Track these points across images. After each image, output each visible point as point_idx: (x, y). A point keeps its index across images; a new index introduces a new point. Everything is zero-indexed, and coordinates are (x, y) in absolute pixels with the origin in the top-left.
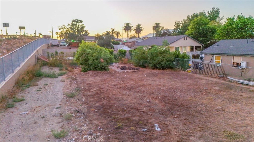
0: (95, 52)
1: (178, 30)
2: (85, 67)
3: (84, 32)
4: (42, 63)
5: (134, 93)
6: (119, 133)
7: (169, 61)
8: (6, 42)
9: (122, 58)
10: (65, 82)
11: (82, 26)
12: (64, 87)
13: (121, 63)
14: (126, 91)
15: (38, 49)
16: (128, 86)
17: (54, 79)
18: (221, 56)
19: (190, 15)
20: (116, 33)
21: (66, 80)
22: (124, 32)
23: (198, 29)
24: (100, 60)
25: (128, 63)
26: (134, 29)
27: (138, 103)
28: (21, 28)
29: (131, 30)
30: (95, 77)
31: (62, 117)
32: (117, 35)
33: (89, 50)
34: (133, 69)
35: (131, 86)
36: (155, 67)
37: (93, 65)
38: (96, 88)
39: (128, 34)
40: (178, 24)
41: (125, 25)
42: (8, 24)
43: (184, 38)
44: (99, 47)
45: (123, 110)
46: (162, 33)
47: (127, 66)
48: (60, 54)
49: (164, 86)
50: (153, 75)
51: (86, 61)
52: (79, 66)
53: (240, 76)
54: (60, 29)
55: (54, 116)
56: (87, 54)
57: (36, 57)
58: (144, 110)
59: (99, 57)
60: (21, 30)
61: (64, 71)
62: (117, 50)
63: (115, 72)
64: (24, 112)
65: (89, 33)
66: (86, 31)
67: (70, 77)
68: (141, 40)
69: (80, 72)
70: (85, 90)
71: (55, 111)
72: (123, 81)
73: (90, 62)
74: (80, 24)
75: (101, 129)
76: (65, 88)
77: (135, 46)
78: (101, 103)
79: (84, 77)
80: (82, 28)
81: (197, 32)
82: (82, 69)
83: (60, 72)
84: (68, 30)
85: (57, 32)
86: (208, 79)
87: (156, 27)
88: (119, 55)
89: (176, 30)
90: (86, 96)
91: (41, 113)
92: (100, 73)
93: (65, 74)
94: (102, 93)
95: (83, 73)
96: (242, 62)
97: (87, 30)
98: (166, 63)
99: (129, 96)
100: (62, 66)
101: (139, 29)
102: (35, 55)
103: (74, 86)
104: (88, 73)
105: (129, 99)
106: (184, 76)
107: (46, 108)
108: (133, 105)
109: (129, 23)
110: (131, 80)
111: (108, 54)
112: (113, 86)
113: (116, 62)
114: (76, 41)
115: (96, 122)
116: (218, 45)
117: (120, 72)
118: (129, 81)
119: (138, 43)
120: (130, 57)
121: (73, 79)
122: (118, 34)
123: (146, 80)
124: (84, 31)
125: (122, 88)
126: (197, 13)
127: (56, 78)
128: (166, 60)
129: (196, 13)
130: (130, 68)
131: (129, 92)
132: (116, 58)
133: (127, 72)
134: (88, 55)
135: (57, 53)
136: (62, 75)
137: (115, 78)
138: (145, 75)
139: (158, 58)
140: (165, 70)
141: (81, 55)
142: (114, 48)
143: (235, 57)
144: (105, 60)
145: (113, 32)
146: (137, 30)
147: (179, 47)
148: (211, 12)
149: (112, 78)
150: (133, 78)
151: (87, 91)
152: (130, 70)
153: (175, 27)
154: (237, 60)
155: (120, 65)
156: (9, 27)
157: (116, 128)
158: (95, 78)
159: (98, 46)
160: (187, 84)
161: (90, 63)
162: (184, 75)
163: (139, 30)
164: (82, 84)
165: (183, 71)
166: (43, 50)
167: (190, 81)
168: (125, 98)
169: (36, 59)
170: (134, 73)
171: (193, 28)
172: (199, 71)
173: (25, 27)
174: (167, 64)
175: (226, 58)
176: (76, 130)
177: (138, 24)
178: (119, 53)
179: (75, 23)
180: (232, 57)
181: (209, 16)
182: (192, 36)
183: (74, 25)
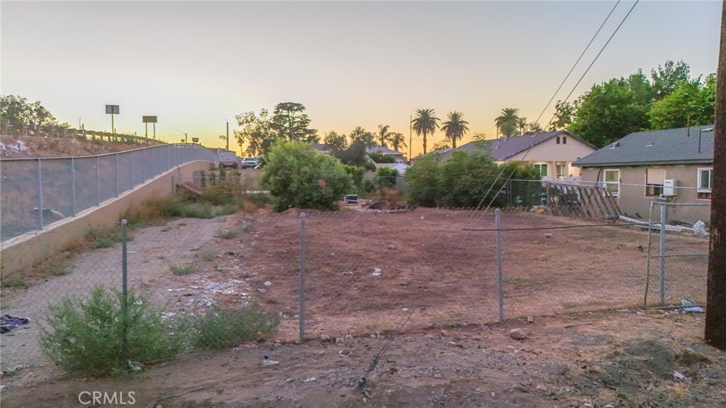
0: (307, 165)
2: (282, 199)
3: (308, 136)
4: (188, 195)
5: (370, 240)
7: (489, 185)
8: (110, 148)
10: (227, 222)
11: (302, 119)
14: (354, 237)
15: (180, 166)
16: (366, 231)
17: (206, 220)
18: (618, 170)
20: (392, 137)
21: (230, 220)
22: (414, 133)
23: (601, 115)
24: (318, 182)
25: (398, 200)
26: (442, 126)
27: (367, 249)
28: (147, 119)
29: (432, 130)
31: (196, 259)
32: (396, 143)
33: (291, 159)
34: (399, 207)
35: (374, 231)
36: (456, 204)
37: (301, 195)
38: (291, 233)
39: (425, 140)
40: (564, 114)
41: (417, 116)
42: (118, 106)
43: (558, 138)
47: (389, 203)
48: (231, 175)
49: (452, 232)
51: (285, 184)
54: (241, 124)
55: (182, 258)
56: (286, 167)
57: (175, 184)
58: (372, 257)
59: (316, 176)
60: (148, 123)
66: (311, 131)
69: (271, 212)
73: (293, 187)
74: (298, 114)
80: (301, 126)
81: (598, 123)
82: (274, 205)
84: (261, 125)
87: (507, 119)
88: (379, 182)
89: (561, 124)
93: (233, 213)
94: (299, 237)
95: (275, 214)
96: (665, 181)
97: (316, 131)
99: (355, 241)
101: (455, 126)
102: (173, 178)
105: (353, 245)
108: (353, 252)
109: (427, 111)
116: (618, 144)
122: (397, 140)
123: (417, 225)
124: (307, 132)
125: (350, 233)
126: (623, 79)
127: (209, 218)
129: (620, 79)
130: (392, 206)
131: (361, 238)
133: (382, 213)
134: (290, 170)
135: (223, 174)
136: (226, 215)
138: (423, 218)
139: (462, 179)
141: (275, 171)
143: (649, 170)
144: (330, 182)
145: (385, 134)
146: (451, 128)
147: (546, 165)
148: (662, 73)
153: (558, 119)
154: (656, 176)
156: (118, 113)
161: (293, 190)
162: (522, 217)
163: (457, 127)
165: (526, 209)
166: (195, 172)
168: (345, 244)
169: (173, 187)
170: (399, 214)
171: (587, 114)
173: (156, 117)
174: (483, 194)
175: (631, 173)
177: (453, 113)
178: (378, 178)
179: (285, 113)
180: (644, 170)
181: (658, 86)
182: (583, 133)
183: (281, 117)
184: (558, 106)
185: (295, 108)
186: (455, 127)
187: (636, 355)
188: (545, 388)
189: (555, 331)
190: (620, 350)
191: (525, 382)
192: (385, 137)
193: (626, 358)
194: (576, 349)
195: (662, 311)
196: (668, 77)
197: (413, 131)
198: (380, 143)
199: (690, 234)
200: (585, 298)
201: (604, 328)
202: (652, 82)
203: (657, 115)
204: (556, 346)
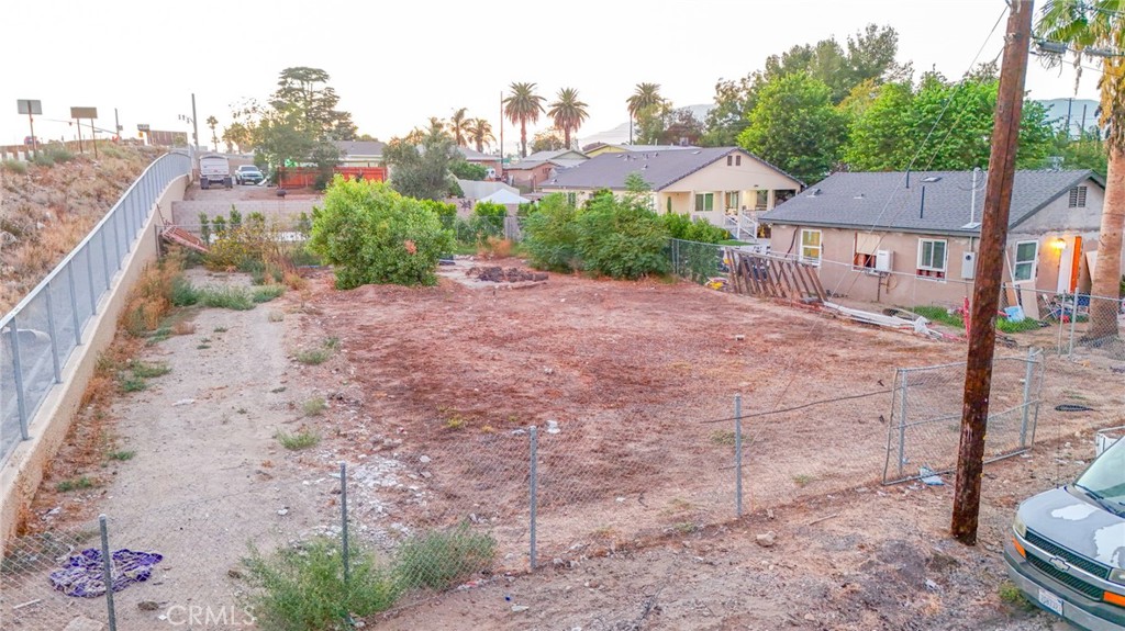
0: (385, 218)
1: (730, 115)
2: (349, 270)
3: (336, 122)
4: (185, 255)
5: (511, 354)
6: (453, 438)
7: (650, 248)
9: (490, 239)
10: (286, 323)
11: (325, 95)
12: (285, 336)
13: (485, 257)
14: (487, 348)
16: (497, 334)
17: (244, 313)
18: (820, 231)
19: (780, 55)
20: (473, 125)
21: (286, 316)
22: (507, 121)
23: (786, 121)
24: (405, 245)
25: (510, 256)
26: (548, 110)
27: (517, 376)
28: (78, 113)
29: (535, 116)
30: (387, 305)
31: (294, 411)
32: (479, 136)
33: (361, 210)
34: (524, 278)
35: (508, 332)
36: (604, 272)
37: (379, 264)
38: (389, 341)
39: (523, 132)
40: (728, 95)
41: (510, 93)
42: (38, 102)
43: (730, 158)
44: (400, 196)
45: (469, 395)
46: (665, 129)
47: (506, 269)
48: (248, 219)
49: (614, 332)
50: (591, 298)
51: (354, 248)
52: (326, 267)
53: (876, 299)
55: (271, 409)
56: (354, 222)
57: (158, 234)
58: (532, 393)
59: (400, 235)
60: (82, 119)
61: (273, 287)
62: (472, 201)
63: (459, 287)
64: (184, 401)
65: (356, 128)
66: (341, 116)
67: (300, 305)
68: (578, 156)
69: (332, 288)
70: (355, 345)
71: (271, 398)
72: (484, 319)
73: (367, 252)
74: (318, 86)
75: (405, 433)
76: (288, 340)
77: (546, 187)
78: (406, 379)
79: (345, 305)
80: (325, 106)
81: (782, 133)
82: (336, 278)
83: (260, 288)
84: (269, 117)
85: (212, 118)
86: (767, 308)
87: (644, 100)
88: (479, 226)
89: (723, 115)
90: (359, 361)
91: (232, 402)
92: (406, 293)
93: (278, 295)
94: (408, 353)
95: (341, 294)
96: (879, 252)
97: (349, 115)
98: (640, 254)
99: (493, 359)
100: (263, 269)
103: (316, 332)
104: (361, 294)
105: (494, 367)
106: (692, 302)
107: (241, 392)
108: (500, 383)
109: (526, 85)
110: (512, 314)
111: (434, 224)
112: (445, 335)
113: (466, 254)
114: (303, 165)
115: (392, 420)
116: (818, 192)
117: (476, 290)
118: (501, 320)
119: (561, 169)
120: (520, 234)
121: (310, 312)
122: (481, 131)
123: (561, 315)
124: (334, 115)
125: (477, 339)
126: (808, 47)
127: (248, 309)
128: (640, 244)
130: (512, 276)
131: (498, 351)
132: (465, 235)
133: (500, 288)
134: (359, 226)
135: (236, 217)
136: (269, 300)
137: (455, 310)
138: (563, 300)
139: (612, 238)
140: (636, 280)
141: (334, 228)
142: (461, 195)
143: (859, 235)
144: (422, 244)
145: (462, 121)
146: (563, 114)
147: (712, 195)
148: (861, 42)
149: (448, 308)
150: (519, 308)
151: (360, 348)
152: (515, 281)
153: (718, 105)
154: (867, 244)
155: (480, 265)
156: (41, 113)
157: (445, 430)
158: (386, 309)
159: (394, 194)
160: (689, 326)
161: (367, 257)
162: (695, 296)
163: (572, 113)
164: (343, 328)
165: (698, 282)
166: (173, 203)
167: (703, 317)
168: (481, 365)
169: (157, 242)
170: (526, 291)
171: (768, 120)
172: (747, 282)
173: (94, 109)
174: (644, 259)
175: (836, 239)
176: (338, 435)
177: (565, 89)
178: (478, 218)
179: (297, 84)
180: (853, 234)
181: (856, 61)
182: (762, 148)
183: (290, 91)
184: (718, 86)
185: (314, 76)
186: (569, 112)
187: (890, 562)
188: (813, 618)
189: (800, 531)
190: (873, 557)
191: (792, 612)
192: (462, 126)
193: (881, 569)
194: (829, 557)
195: (901, 488)
196: (870, 48)
197: (504, 116)
198: (453, 135)
199: (909, 332)
200: (817, 465)
201: (850, 523)
202: (847, 53)
203: (861, 129)
204: (807, 555)
